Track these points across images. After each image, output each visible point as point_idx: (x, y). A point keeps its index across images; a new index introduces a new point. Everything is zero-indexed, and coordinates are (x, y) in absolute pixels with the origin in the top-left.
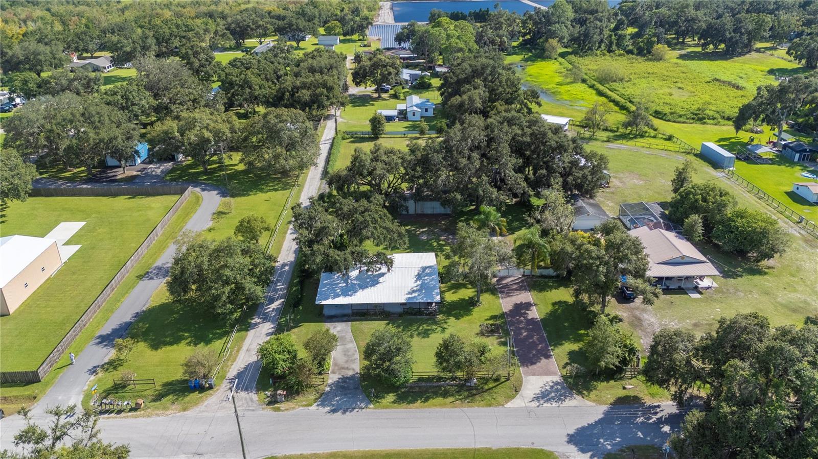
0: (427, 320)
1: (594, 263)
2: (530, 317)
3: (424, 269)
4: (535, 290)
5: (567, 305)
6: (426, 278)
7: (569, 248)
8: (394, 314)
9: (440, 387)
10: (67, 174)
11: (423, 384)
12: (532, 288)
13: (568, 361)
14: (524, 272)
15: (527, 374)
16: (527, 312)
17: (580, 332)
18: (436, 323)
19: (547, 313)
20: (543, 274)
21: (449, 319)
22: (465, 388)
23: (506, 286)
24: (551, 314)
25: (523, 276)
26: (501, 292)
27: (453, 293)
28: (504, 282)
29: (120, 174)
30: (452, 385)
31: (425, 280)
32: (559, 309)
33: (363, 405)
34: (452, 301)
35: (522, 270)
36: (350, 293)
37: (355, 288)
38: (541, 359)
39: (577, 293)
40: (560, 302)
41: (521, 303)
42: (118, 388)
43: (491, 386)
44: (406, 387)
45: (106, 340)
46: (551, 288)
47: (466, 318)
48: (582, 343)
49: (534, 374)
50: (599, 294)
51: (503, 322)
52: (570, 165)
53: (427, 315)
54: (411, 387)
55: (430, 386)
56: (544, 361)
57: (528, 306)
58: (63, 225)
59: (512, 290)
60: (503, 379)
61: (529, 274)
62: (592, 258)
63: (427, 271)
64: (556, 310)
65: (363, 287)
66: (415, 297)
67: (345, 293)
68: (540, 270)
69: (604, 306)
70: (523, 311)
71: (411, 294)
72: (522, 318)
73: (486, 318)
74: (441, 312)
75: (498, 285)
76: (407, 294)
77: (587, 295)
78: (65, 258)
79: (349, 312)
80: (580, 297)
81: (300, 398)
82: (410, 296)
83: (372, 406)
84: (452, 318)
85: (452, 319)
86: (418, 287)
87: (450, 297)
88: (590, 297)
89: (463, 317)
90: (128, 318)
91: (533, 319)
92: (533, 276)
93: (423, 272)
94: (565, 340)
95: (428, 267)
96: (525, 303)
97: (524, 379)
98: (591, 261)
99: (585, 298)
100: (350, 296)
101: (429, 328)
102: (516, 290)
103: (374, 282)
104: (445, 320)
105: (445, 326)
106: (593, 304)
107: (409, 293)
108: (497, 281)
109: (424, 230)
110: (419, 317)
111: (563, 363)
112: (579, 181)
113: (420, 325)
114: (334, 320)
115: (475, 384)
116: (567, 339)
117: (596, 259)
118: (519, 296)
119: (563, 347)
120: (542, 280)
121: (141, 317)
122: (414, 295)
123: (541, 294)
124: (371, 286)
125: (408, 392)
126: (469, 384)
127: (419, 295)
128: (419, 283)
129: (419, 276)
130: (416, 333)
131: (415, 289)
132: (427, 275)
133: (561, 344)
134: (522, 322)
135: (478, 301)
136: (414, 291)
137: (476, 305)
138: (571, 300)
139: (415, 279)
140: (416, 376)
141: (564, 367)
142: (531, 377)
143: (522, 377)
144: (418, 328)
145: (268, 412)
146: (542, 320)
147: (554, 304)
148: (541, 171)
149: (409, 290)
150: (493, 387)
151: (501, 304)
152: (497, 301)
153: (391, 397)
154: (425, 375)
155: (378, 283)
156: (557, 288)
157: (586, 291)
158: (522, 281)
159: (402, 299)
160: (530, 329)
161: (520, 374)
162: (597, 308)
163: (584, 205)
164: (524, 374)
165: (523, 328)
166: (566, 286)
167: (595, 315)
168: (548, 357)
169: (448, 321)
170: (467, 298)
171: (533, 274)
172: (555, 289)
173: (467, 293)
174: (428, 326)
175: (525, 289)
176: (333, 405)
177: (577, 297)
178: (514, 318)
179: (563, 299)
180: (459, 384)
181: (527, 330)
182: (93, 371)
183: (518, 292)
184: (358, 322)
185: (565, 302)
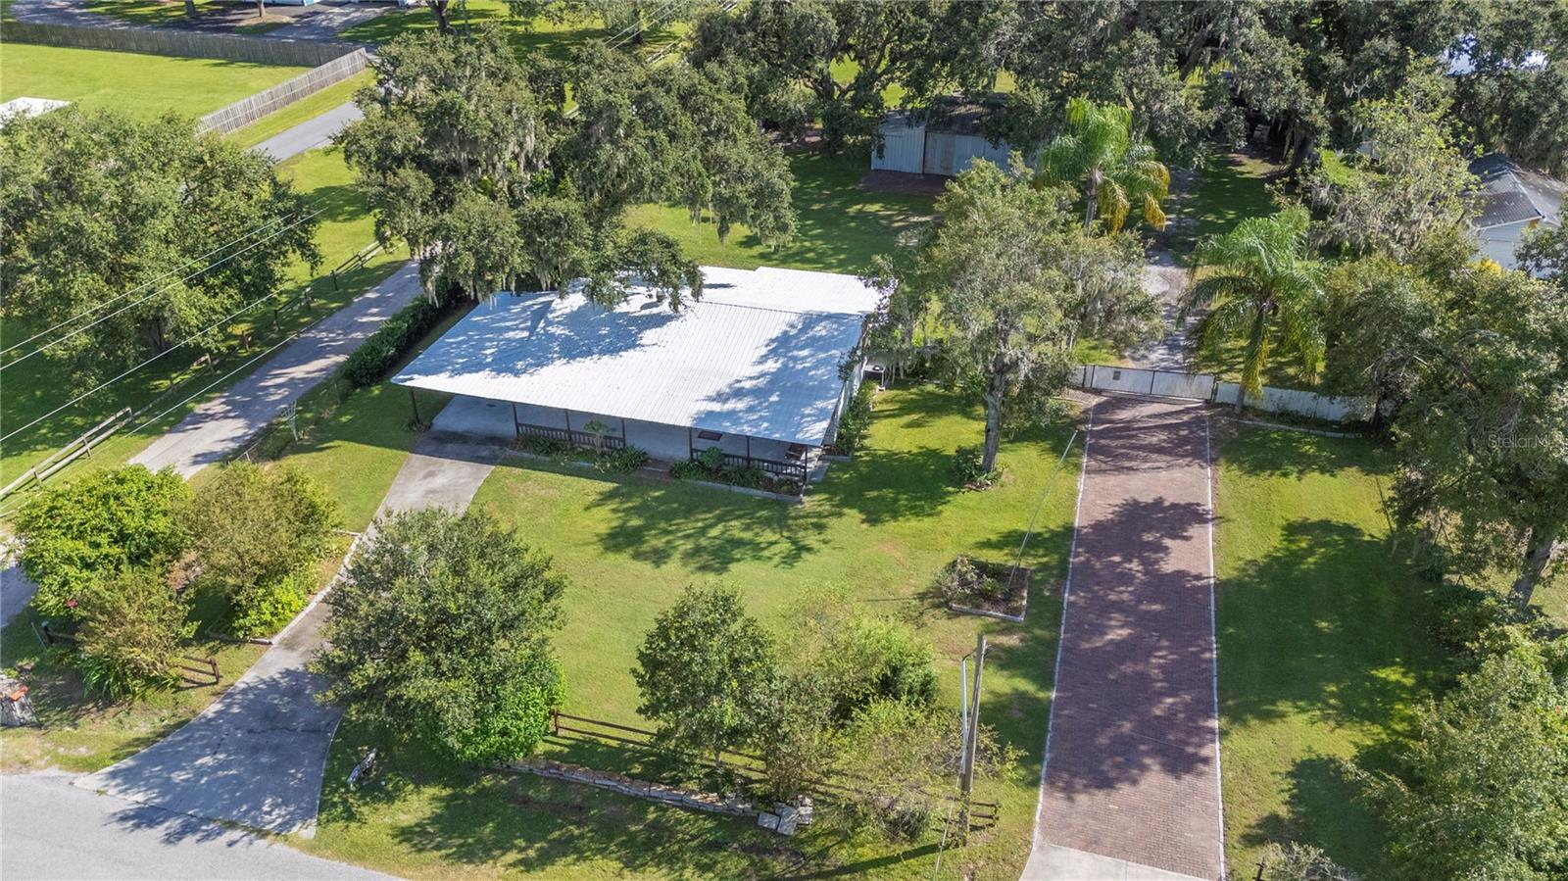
0: (763, 504)
1: (1530, 363)
2: (1169, 566)
3: (811, 320)
4: (1231, 461)
5: (1348, 542)
6: (805, 353)
7: (1414, 293)
8: (657, 462)
9: (642, 803)
11: (581, 774)
12: (1224, 452)
13: (1283, 812)
14: (1215, 392)
15: (1062, 834)
16: (1168, 542)
17: (1382, 674)
18: (780, 522)
19: (1253, 562)
20: (1293, 407)
21: (840, 515)
22: (747, 837)
23: (1127, 429)
24: (1268, 566)
25: (1209, 404)
26: (1093, 451)
27: (909, 425)
28: (1124, 415)
30: (696, 810)
31: (795, 359)
32: (1310, 551)
33: (275, 818)
34: (891, 455)
35: (1207, 383)
36: (520, 365)
37: (549, 350)
38: (1144, 768)
39: (1409, 503)
40: (1325, 526)
41: (1159, 502)
43: (867, 853)
44: (508, 772)
46: (1305, 464)
47: (910, 525)
48: (1377, 729)
49: (1092, 844)
50: (1521, 522)
51: (1044, 567)
52: (1497, 33)
53: (769, 485)
54: (529, 778)
55: (605, 791)
56: (1155, 780)
57: (1182, 517)
59: (1140, 448)
60: (928, 836)
61: (1233, 400)
62: (1524, 337)
63: (820, 330)
64: (1298, 557)
65: (571, 351)
66: (733, 413)
67: (506, 363)
68: (1278, 392)
69: (1531, 579)
70: (1148, 537)
71: (725, 401)
72: (1135, 566)
73: (982, 537)
74: (824, 484)
75: (1095, 423)
76: (710, 399)
77: (1457, 519)
79: (508, 429)
80: (1424, 520)
82: (716, 407)
83: (307, 831)
84: (854, 512)
85: (853, 516)
86: (762, 382)
87: (889, 437)
88: (1468, 530)
89: (895, 518)
91: (1181, 575)
92: (1245, 408)
93: (803, 331)
94: (1294, 698)
95: (829, 317)
96: (1174, 506)
97: (1035, 856)
98: (1512, 351)
99: (1446, 527)
100: (517, 374)
101: (747, 535)
102: (1159, 450)
103: (624, 336)
104: (820, 515)
105: (811, 539)
106: (1477, 566)
107: (720, 397)
108: (1099, 405)
109: (923, 219)
110: (736, 489)
111: (1252, 816)
112: (1523, 96)
113: (720, 519)
114: (449, 447)
115: (801, 827)
116: (1307, 694)
117: (1543, 344)
118: (1163, 474)
119: (1277, 728)
120: (1276, 431)
122: (730, 406)
123: (1253, 480)
124: (602, 353)
125: (509, 794)
126: (768, 821)
127: (751, 409)
128: (772, 366)
129: (782, 345)
130: (689, 545)
131: (748, 385)
132: (813, 342)
133: (1268, 716)
134: (1127, 578)
135: (986, 468)
136: (739, 393)
137: (971, 479)
138: (1376, 525)
139: (764, 351)
140: (570, 730)
141: (1252, 840)
142: (1075, 853)
143: (1028, 843)
144: (703, 531)
146: (1222, 586)
147: (1293, 530)
148: (1377, 42)
149: (722, 385)
150: (875, 863)
151: (1074, 494)
152: (1063, 480)
153: (418, 804)
154: (610, 738)
155: (633, 345)
156: (1330, 468)
157: (1456, 499)
158: (1198, 422)
159: (681, 415)
160: (1155, 615)
161: (1030, 824)
162: (1499, 582)
163: (1524, 190)
164: (1047, 830)
165: (1119, 607)
166: (1372, 467)
167: (1477, 613)
168: (1182, 762)
169: (832, 522)
170: (951, 451)
171: (1247, 401)
172: (1323, 471)
173: (957, 433)
174: (748, 528)
175: (1197, 454)
176: (167, 786)
177: (1406, 515)
178: (1099, 557)
179: (1342, 515)
180: (731, 809)
181: (1140, 620)
183: (1162, 460)
184: (518, 471)
185: (1349, 531)
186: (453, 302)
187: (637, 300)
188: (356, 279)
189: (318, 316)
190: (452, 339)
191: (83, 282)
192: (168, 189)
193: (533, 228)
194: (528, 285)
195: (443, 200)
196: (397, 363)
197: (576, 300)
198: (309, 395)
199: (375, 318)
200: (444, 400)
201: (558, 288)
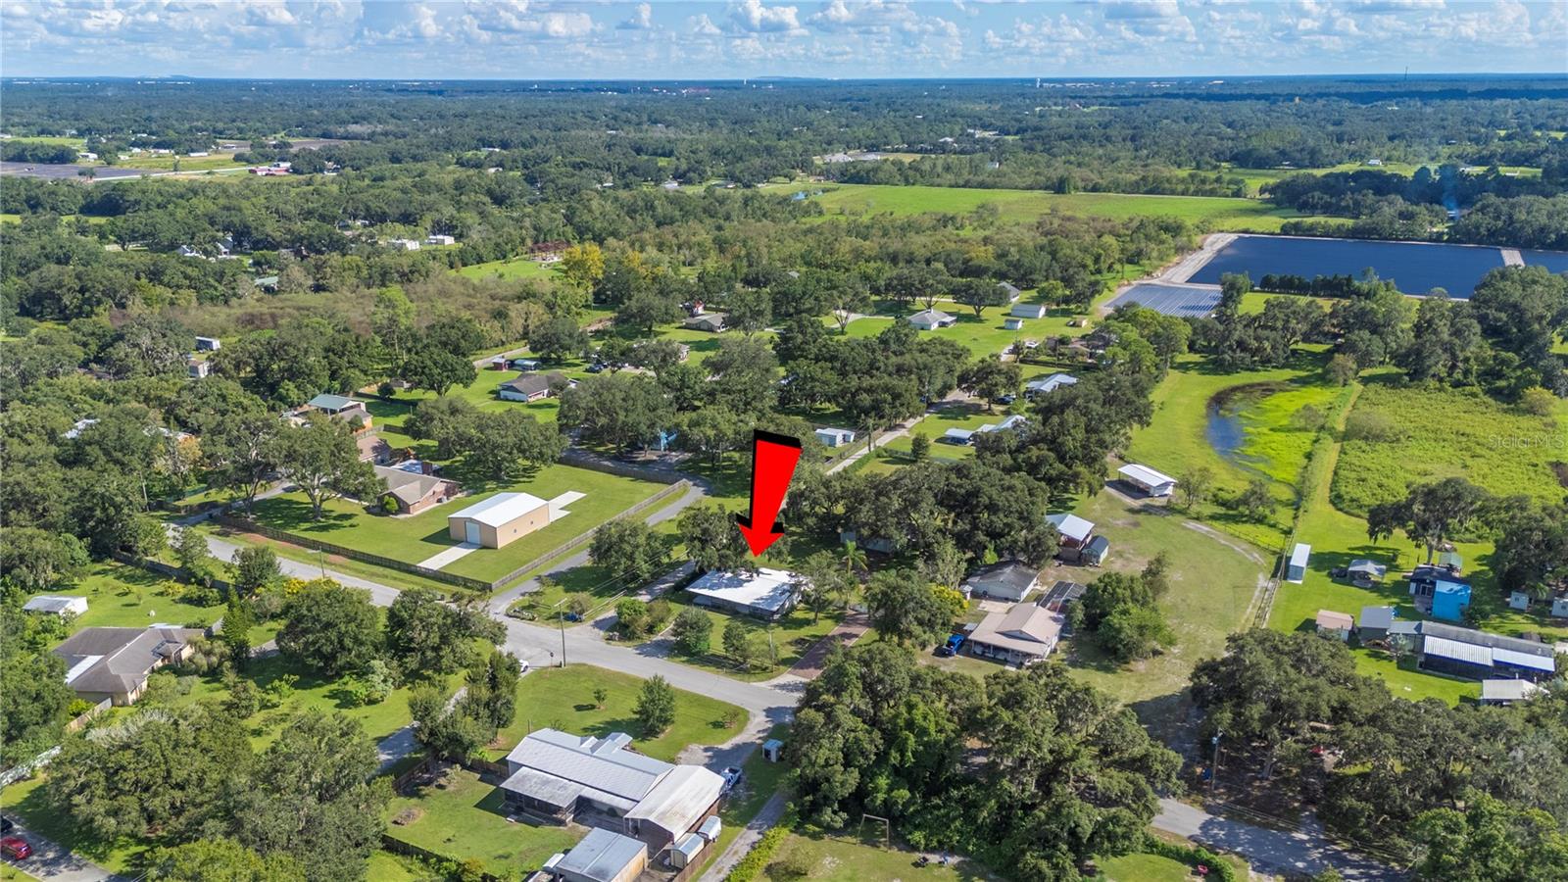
0: (761, 623)
3: (779, 583)
6: (780, 591)
9: (723, 663)
10: (601, 449)
11: (712, 657)
15: (787, 673)
16: (846, 640)
18: (765, 628)
21: (779, 628)
26: (845, 622)
29: (641, 457)
30: (731, 664)
31: (775, 593)
33: (661, 656)
34: (796, 618)
36: (715, 588)
37: (722, 585)
41: (851, 633)
42: (531, 607)
44: (700, 657)
45: (539, 579)
47: (793, 632)
49: (792, 674)
51: (816, 641)
53: (763, 619)
54: (703, 657)
55: (717, 660)
56: (812, 670)
58: (570, 493)
60: (766, 670)
65: (727, 586)
67: (711, 588)
70: (843, 639)
71: (759, 600)
72: (835, 643)
73: (806, 634)
74: (778, 622)
75: (851, 617)
78: (552, 519)
81: (628, 643)
82: (757, 601)
85: (781, 629)
86: (768, 597)
87: (799, 615)
89: (790, 629)
90: (564, 569)
96: (854, 634)
97: (784, 675)
100: (714, 590)
101: (756, 628)
102: (860, 624)
103: (740, 584)
105: (770, 632)
113: (752, 626)
115: (745, 667)
118: (857, 629)
121: (572, 570)
122: (760, 602)
124: (734, 587)
126: (740, 666)
127: (764, 603)
128: (769, 594)
129: (776, 589)
131: (765, 597)
132: (782, 589)
134: (832, 644)
135: (817, 623)
136: (762, 599)
137: (811, 624)
139: (770, 590)
140: (711, 651)
143: (782, 673)
145: (603, 644)
150: (754, 673)
151: (833, 630)
152: (832, 627)
155: (741, 586)
159: (747, 602)
164: (785, 672)
165: (826, 648)
169: (776, 630)
176: (643, 651)
178: (829, 641)
180: (735, 664)
182: (523, 595)
183: (859, 626)
186: (702, 572)
187: (744, 576)
188: (679, 564)
189: (667, 573)
190: (700, 581)
191: (623, 560)
192: (642, 540)
193: (721, 557)
194: (719, 570)
195: (703, 549)
196: (688, 584)
197: (729, 575)
198: (666, 591)
199: (681, 575)
200: (697, 595)
201: (726, 571)
